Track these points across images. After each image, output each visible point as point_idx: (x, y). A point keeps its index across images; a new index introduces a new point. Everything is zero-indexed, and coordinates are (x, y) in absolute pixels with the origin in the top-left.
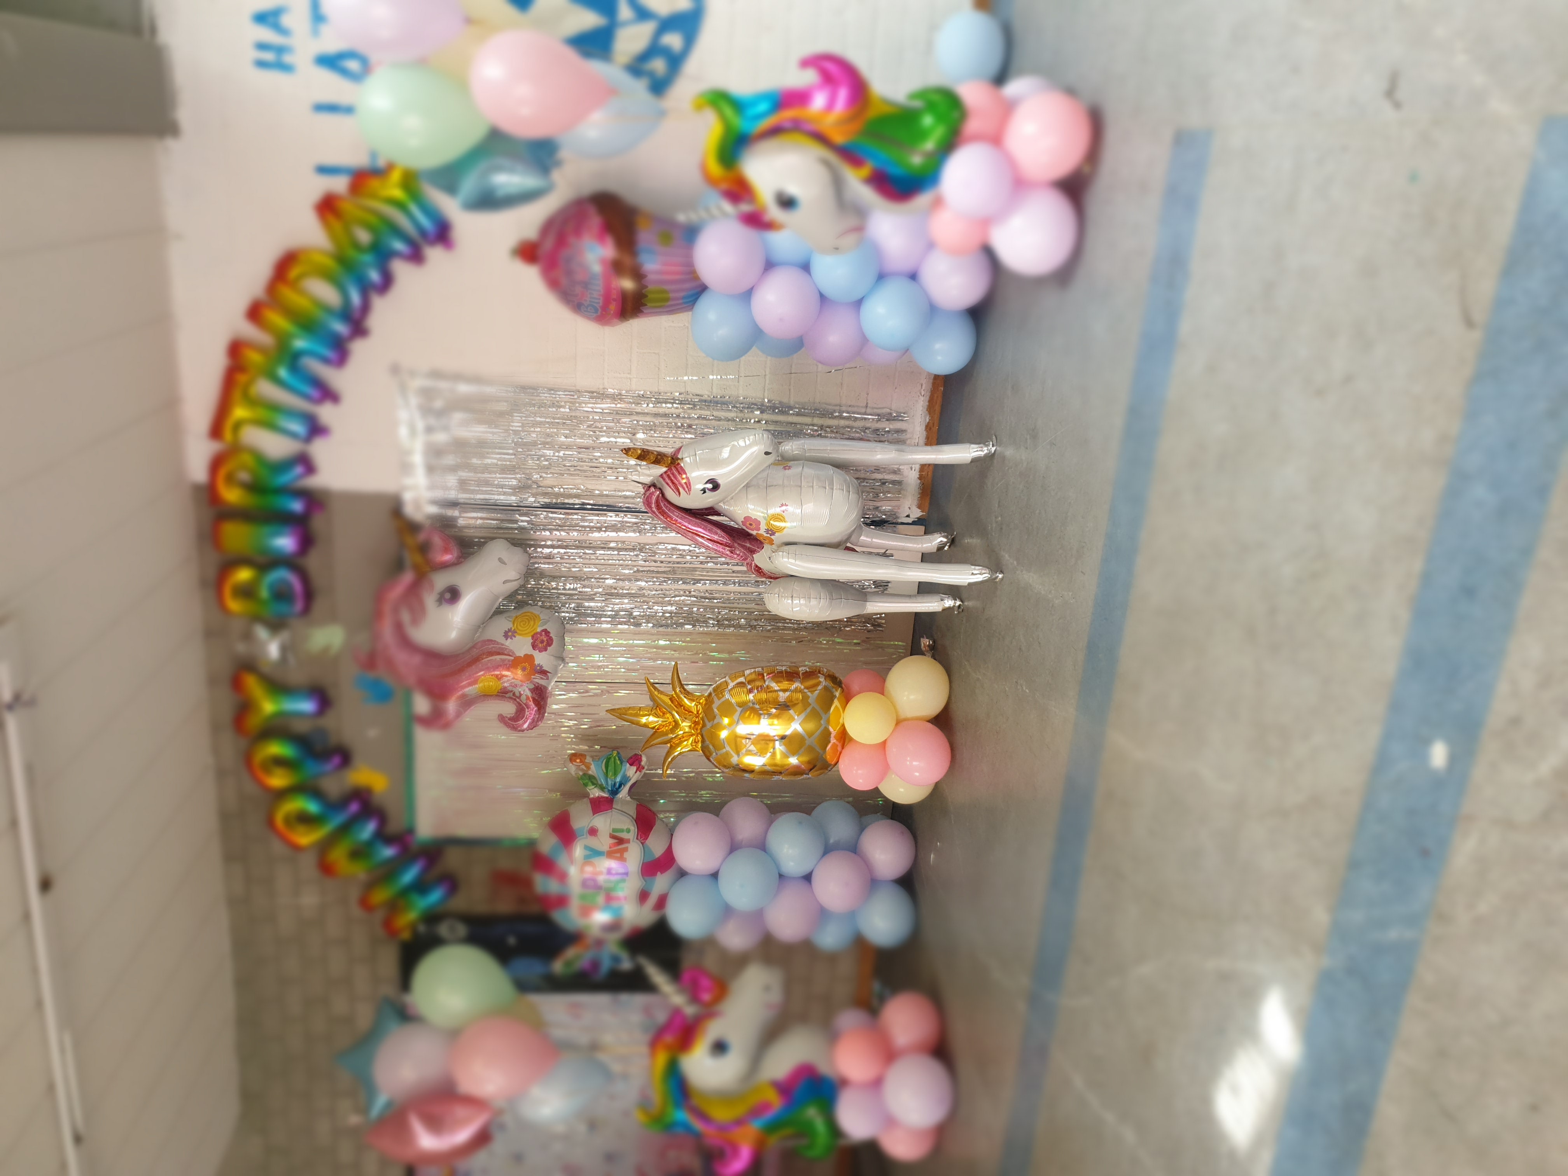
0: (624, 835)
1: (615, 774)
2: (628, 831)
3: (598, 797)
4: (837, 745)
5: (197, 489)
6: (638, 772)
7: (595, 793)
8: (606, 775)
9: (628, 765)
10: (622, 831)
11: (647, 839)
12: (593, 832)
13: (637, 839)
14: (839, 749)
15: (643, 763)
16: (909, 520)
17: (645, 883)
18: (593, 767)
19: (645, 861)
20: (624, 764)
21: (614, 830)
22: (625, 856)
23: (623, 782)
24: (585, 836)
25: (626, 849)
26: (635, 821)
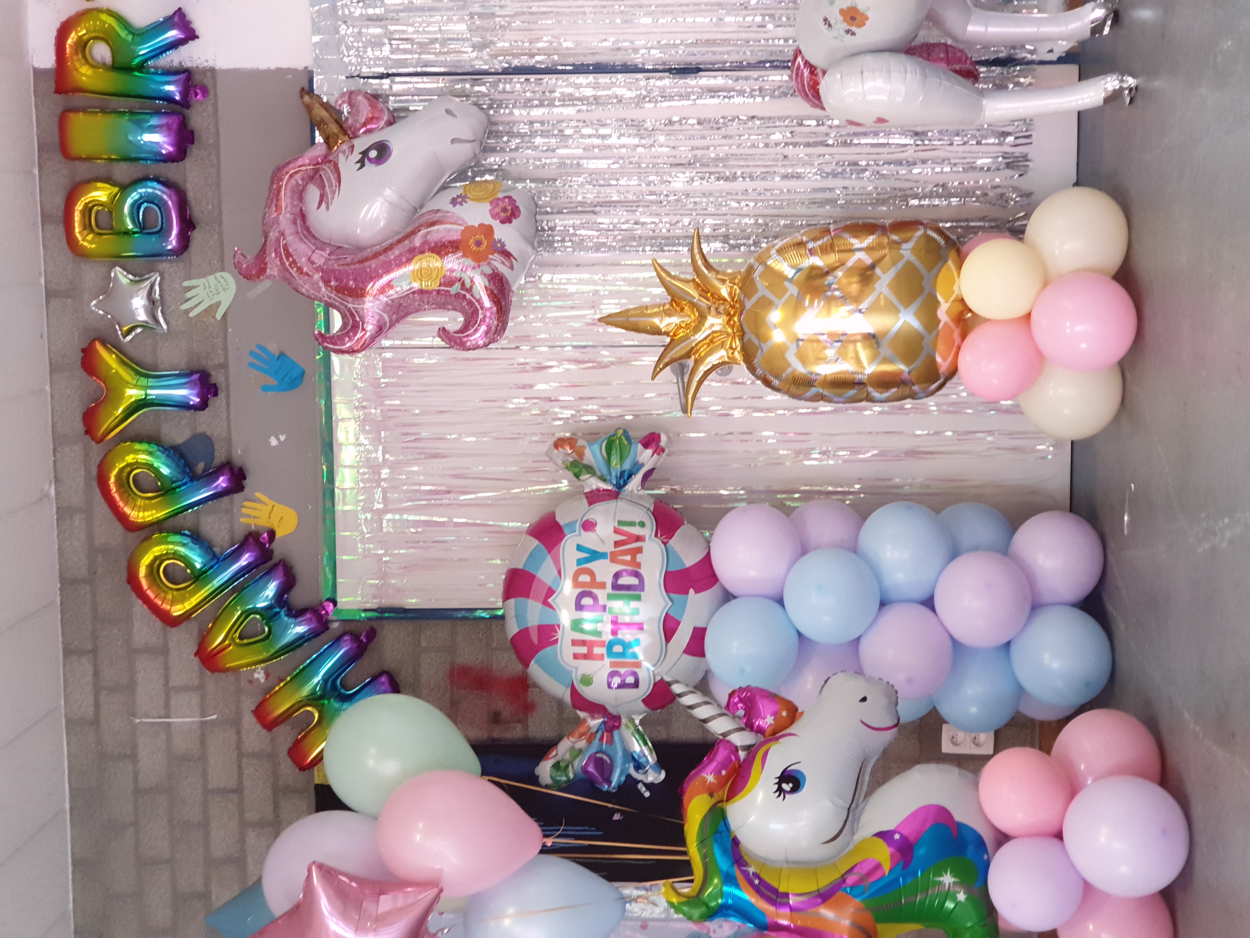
0: (636, 530)
1: (622, 459)
2: (642, 524)
3: (598, 490)
4: (953, 331)
5: (38, 73)
6: (655, 455)
7: (593, 483)
8: (608, 462)
9: (640, 446)
10: (632, 524)
11: (671, 538)
12: (589, 526)
13: (656, 535)
14: (956, 336)
15: (663, 444)
16: (1054, 57)
17: (670, 604)
18: (588, 453)
19: (670, 569)
20: (633, 446)
21: (620, 523)
22: (638, 560)
23: (634, 471)
24: (577, 532)
25: (639, 550)
26: (653, 514)
